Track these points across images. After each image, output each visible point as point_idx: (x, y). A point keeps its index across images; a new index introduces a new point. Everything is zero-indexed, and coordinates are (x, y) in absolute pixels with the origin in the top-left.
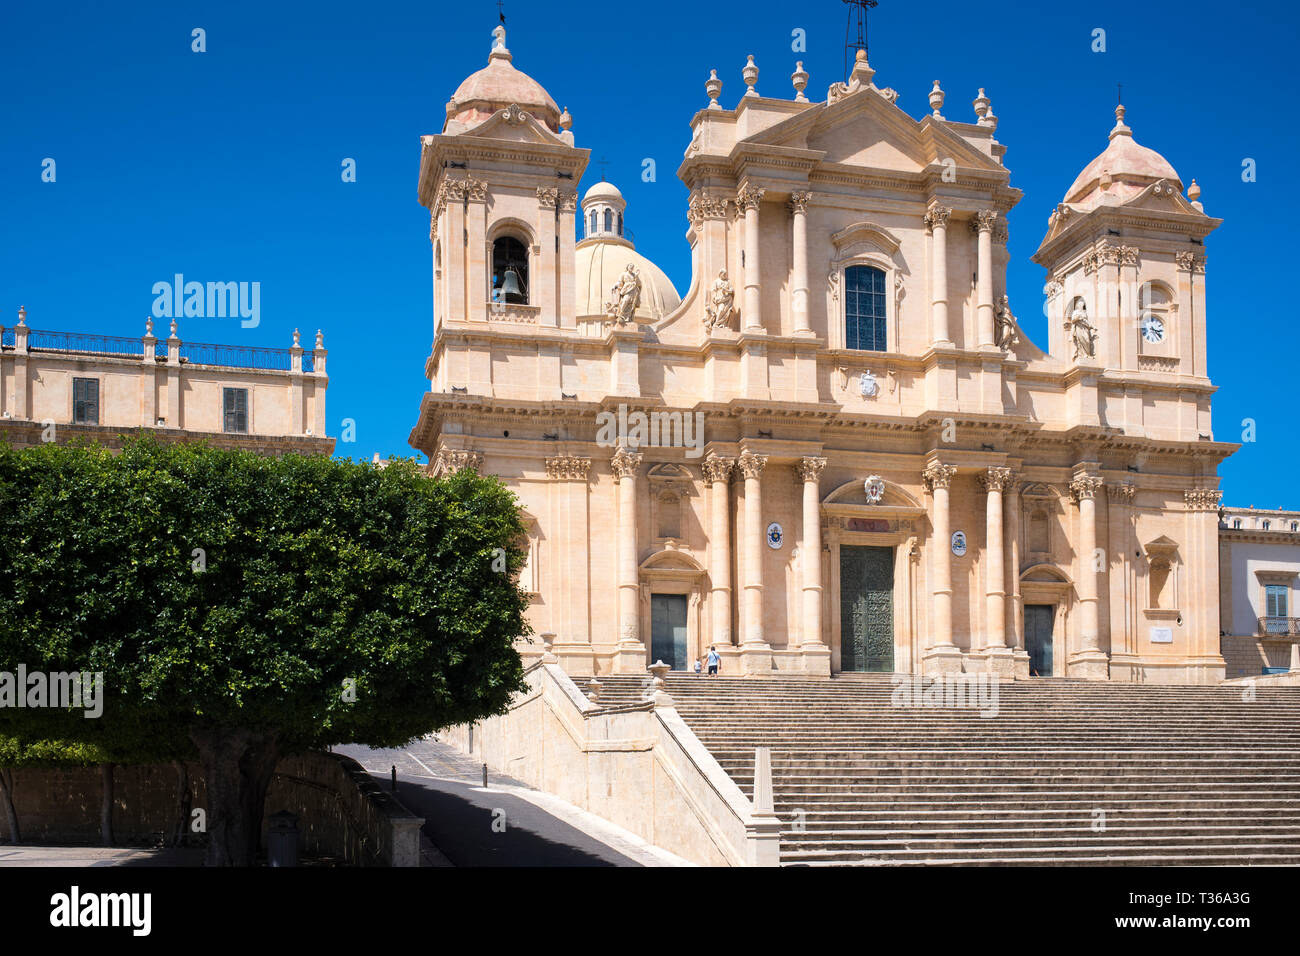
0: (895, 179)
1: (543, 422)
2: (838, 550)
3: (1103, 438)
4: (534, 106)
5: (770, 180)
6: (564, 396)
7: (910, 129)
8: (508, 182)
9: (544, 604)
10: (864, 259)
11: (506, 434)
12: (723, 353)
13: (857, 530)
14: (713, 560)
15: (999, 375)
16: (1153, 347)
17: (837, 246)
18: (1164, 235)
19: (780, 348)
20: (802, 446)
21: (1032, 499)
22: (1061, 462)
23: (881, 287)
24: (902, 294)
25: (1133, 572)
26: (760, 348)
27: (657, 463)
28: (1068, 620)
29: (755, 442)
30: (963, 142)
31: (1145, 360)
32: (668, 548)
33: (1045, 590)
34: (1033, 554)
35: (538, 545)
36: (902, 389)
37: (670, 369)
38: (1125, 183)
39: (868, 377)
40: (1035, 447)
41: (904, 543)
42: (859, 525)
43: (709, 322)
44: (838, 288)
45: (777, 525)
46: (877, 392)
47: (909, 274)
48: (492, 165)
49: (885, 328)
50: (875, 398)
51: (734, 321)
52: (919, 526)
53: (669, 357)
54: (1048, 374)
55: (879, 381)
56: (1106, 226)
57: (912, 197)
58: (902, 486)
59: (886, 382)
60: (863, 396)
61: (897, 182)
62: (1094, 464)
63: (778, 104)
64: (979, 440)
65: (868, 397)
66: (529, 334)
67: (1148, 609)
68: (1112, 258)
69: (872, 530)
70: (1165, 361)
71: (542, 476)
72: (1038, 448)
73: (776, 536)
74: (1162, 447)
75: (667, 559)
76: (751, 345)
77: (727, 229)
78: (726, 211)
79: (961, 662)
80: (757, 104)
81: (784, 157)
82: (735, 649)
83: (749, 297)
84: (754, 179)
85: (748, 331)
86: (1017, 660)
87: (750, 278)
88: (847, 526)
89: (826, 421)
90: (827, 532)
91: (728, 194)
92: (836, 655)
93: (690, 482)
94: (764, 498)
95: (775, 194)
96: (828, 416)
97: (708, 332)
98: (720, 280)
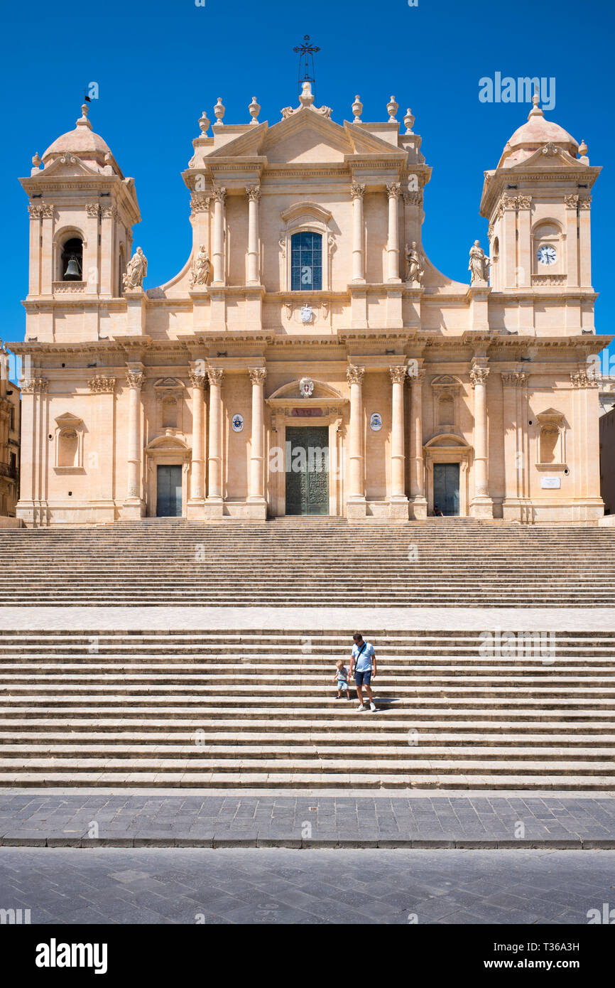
0: (327, 169)
1: (86, 356)
2: (284, 431)
3: (487, 339)
4: (88, 152)
5: (230, 180)
6: (100, 338)
7: (338, 133)
8: (67, 203)
9: (86, 474)
10: (307, 227)
11: (63, 365)
12: (200, 301)
13: (298, 416)
14: (193, 441)
15: (401, 299)
16: (543, 269)
17: (286, 220)
18: (553, 184)
19: (235, 294)
20: (248, 360)
21: (439, 387)
22: (463, 358)
23: (318, 246)
24: (334, 249)
25: (526, 435)
26: (220, 296)
27: (161, 378)
28: (470, 474)
29: (213, 360)
30: (371, 136)
31: (536, 278)
32: (167, 434)
33: (450, 452)
34: (440, 427)
35: (83, 436)
36: (334, 315)
37: (174, 314)
38: (525, 150)
39: (306, 309)
40: (441, 348)
41: (334, 423)
42: (299, 412)
43: (193, 281)
44: (286, 248)
45: (240, 416)
46: (313, 319)
47: (340, 233)
48: (59, 193)
49: (321, 274)
50: (312, 323)
51: (208, 278)
52: (344, 411)
53: (170, 307)
54: (453, 295)
55: (316, 311)
56: (506, 183)
57: (341, 180)
58: (329, 384)
59: (320, 312)
60: (303, 323)
61: (329, 171)
62: (483, 358)
63: (236, 128)
64: (383, 348)
65: (306, 323)
66: (78, 299)
67: (539, 463)
68: (511, 206)
69: (310, 415)
70: (554, 278)
71: (88, 391)
72: (444, 350)
73: (238, 423)
74: (548, 342)
75: (166, 442)
76: (214, 294)
77: (210, 217)
78: (209, 205)
79: (367, 507)
80: (221, 131)
81: (237, 163)
82: (202, 502)
83: (215, 261)
84: (218, 181)
85: (213, 285)
86: (417, 505)
87: (216, 248)
88: (290, 414)
89: (264, 342)
90: (274, 419)
91: (210, 194)
92: (281, 504)
93: (184, 390)
94: (231, 397)
95: (235, 190)
96: (264, 339)
97: (192, 288)
98: (200, 253)
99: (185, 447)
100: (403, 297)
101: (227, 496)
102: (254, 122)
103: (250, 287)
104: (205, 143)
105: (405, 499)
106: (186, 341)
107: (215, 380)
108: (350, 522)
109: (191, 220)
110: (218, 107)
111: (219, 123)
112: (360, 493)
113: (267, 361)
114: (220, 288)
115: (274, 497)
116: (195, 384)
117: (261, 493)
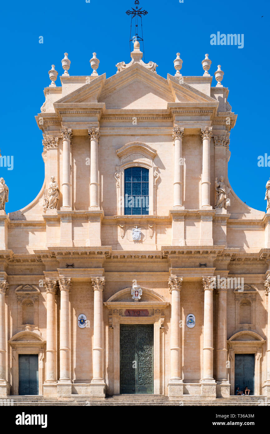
2: (118, 327)
5: (75, 123)
10: (137, 162)
13: (130, 316)
14: (47, 335)
15: (212, 222)
17: (120, 157)
19: (80, 217)
20: (91, 271)
22: (259, 271)
23: (146, 178)
24: (159, 181)
26: (68, 218)
27: (20, 285)
28: (263, 362)
29: (64, 270)
32: (27, 330)
33: (247, 345)
34: (240, 325)
36: (158, 235)
37: (32, 233)
39: (136, 230)
40: (242, 263)
41: (158, 321)
42: (131, 313)
43: (46, 206)
44: (120, 181)
45: (83, 315)
46: (142, 238)
47: (163, 168)
50: (141, 241)
52: (166, 312)
54: (252, 220)
55: (143, 231)
57: (164, 124)
58: (154, 290)
59: (147, 232)
61: (155, 116)
64: (197, 262)
65: (136, 241)
69: (139, 315)
72: (244, 264)
73: (82, 321)
75: (26, 336)
76: (63, 217)
77: (59, 154)
78: (58, 144)
79: (184, 388)
80: (68, 81)
81: (81, 109)
82: (55, 384)
83: (64, 190)
84: (66, 123)
85: (62, 209)
86: (223, 386)
87: (64, 179)
88: (124, 314)
89: (103, 256)
90: (111, 318)
91: (59, 134)
92: (117, 385)
93: (39, 294)
94: (77, 300)
95: (79, 131)
96: (104, 253)
97: (45, 212)
98: (51, 183)
99: (40, 340)
100: (213, 221)
101: (75, 379)
102: (95, 74)
103: (93, 211)
104: (54, 91)
105: (214, 382)
106: (42, 255)
107: (64, 287)
108: (170, 399)
109: (43, 156)
110: (65, 61)
111: (66, 74)
112: (179, 376)
113: (105, 272)
114: (67, 212)
115: (111, 380)
116: (48, 290)
117: (101, 376)
